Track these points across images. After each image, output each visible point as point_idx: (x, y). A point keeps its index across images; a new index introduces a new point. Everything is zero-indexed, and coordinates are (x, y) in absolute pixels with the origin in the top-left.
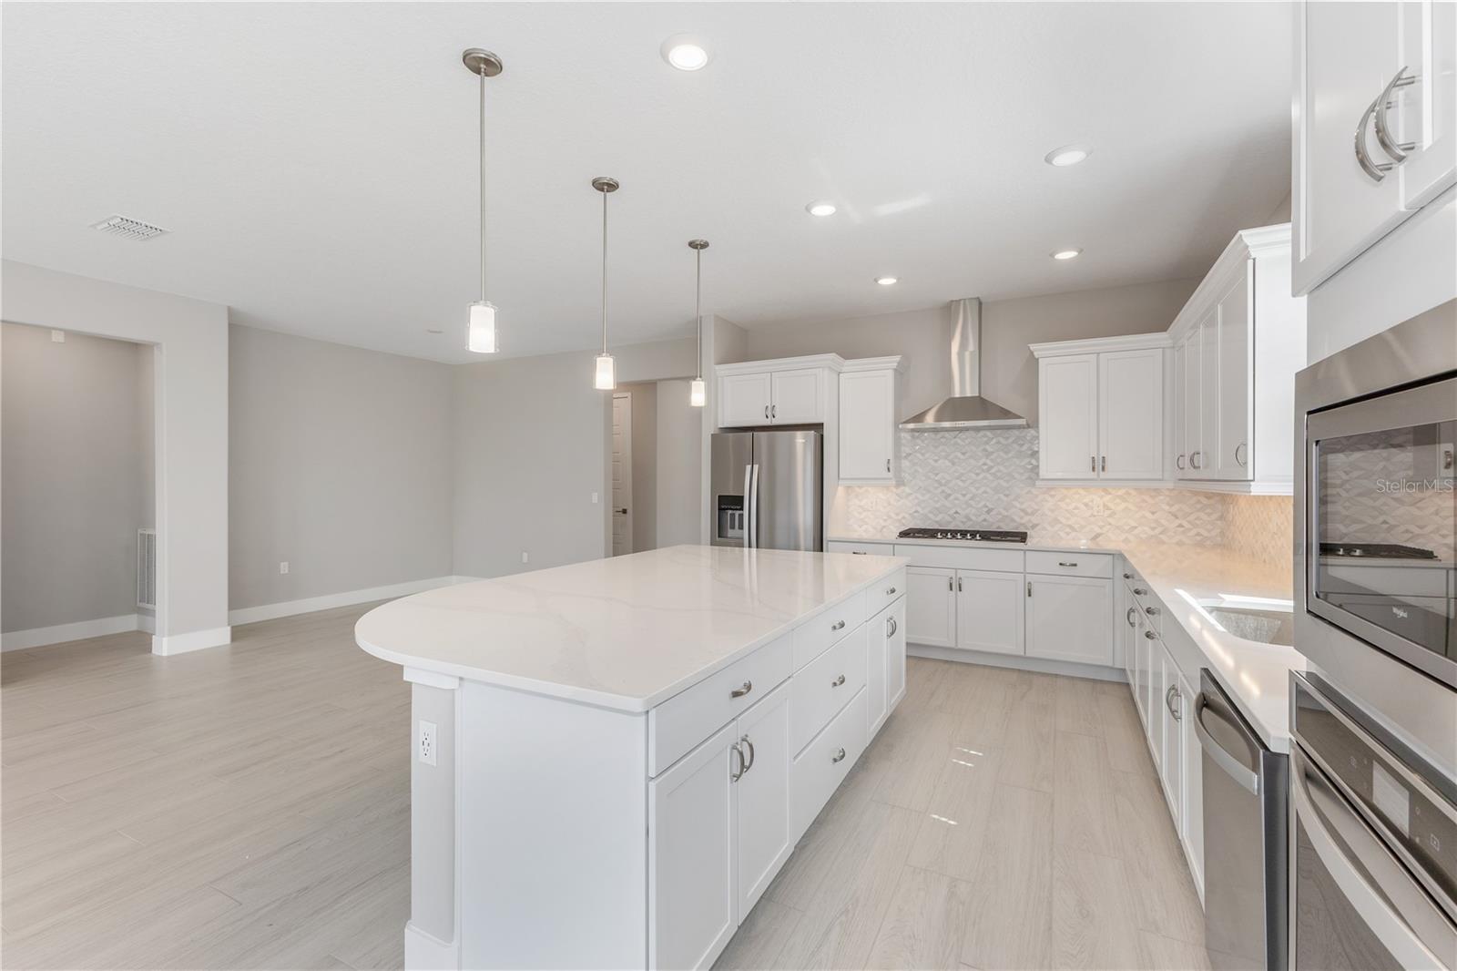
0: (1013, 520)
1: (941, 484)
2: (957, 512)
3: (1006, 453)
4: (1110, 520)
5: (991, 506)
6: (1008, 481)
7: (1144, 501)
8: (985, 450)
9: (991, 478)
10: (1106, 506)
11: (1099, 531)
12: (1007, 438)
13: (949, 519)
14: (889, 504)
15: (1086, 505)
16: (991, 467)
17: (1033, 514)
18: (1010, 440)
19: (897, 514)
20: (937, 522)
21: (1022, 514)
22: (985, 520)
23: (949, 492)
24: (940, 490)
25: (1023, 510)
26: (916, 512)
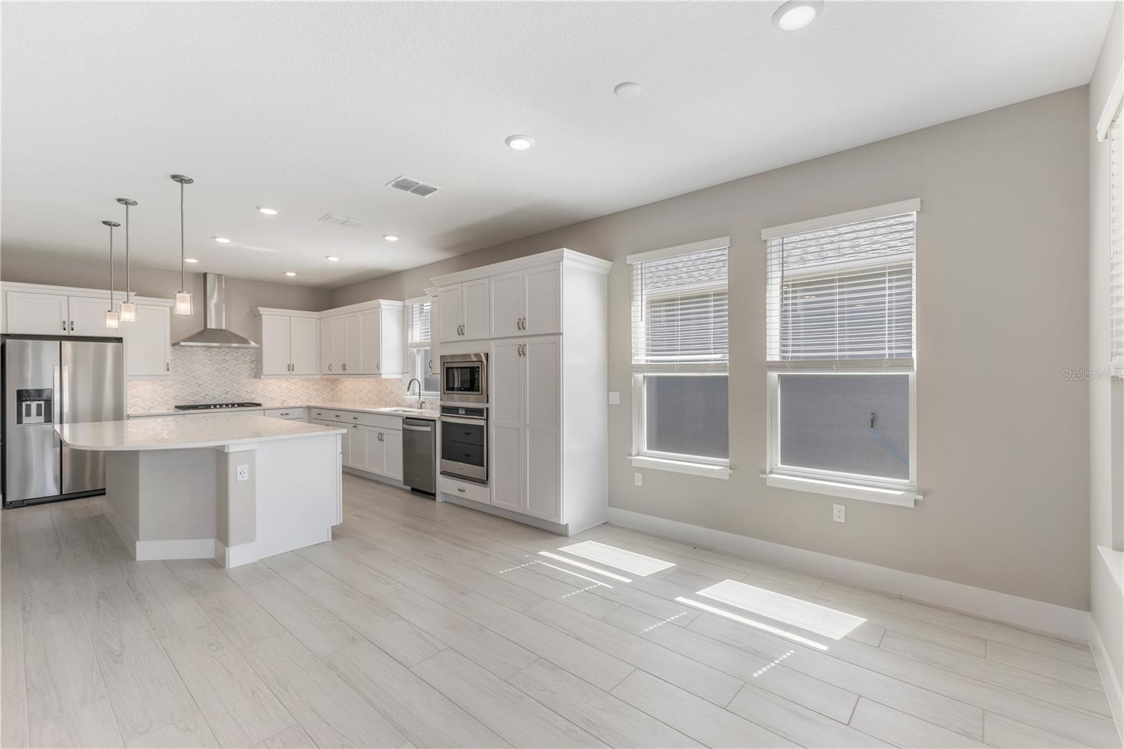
0: (242, 397)
1: (195, 379)
2: (206, 395)
3: (237, 361)
4: (289, 394)
5: (228, 390)
6: (237, 376)
7: (303, 384)
8: (224, 359)
9: (228, 374)
10: (287, 388)
11: (285, 399)
12: (237, 353)
13: (202, 399)
14: (156, 392)
15: (278, 387)
16: (228, 369)
17: (252, 392)
18: (240, 354)
19: (162, 398)
20: (192, 401)
21: (246, 393)
22: (225, 398)
23: (201, 382)
24: (194, 382)
25: (247, 391)
26: (177, 396)
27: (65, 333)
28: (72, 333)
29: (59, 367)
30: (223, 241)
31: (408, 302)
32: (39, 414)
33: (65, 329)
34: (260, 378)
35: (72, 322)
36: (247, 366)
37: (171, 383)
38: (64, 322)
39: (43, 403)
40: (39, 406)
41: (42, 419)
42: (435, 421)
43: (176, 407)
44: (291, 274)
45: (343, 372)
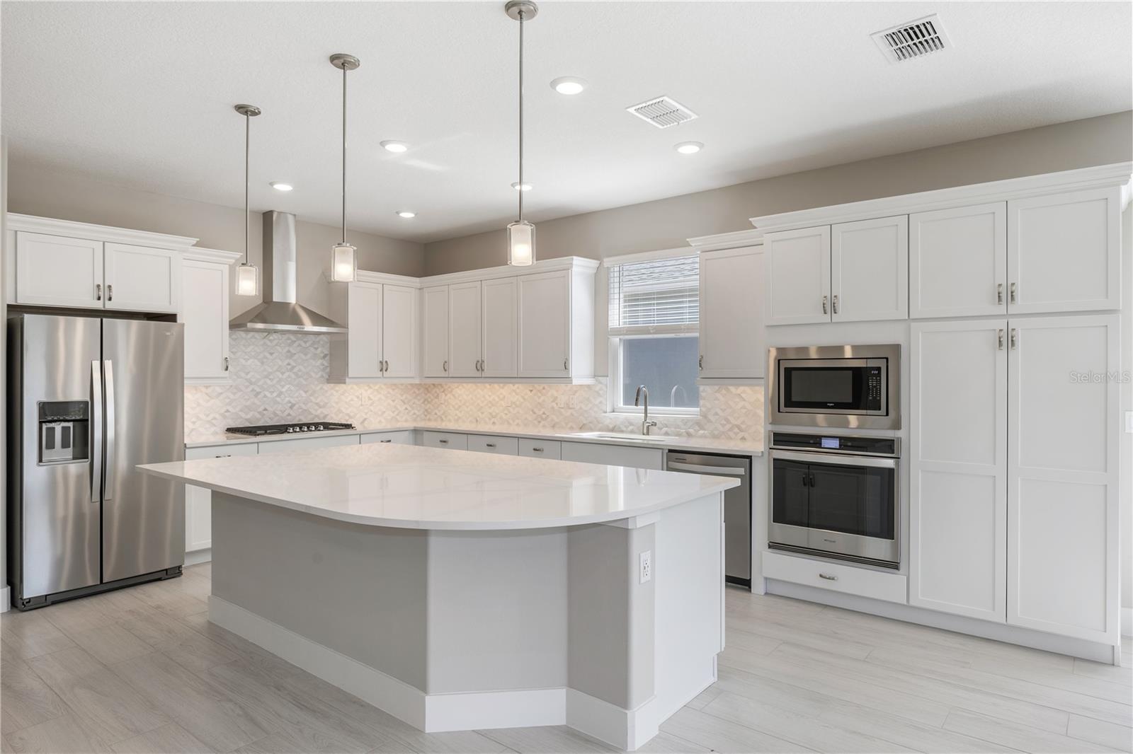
0: (311, 413)
1: (251, 383)
2: (265, 410)
3: (306, 355)
4: (372, 408)
5: (294, 402)
6: (306, 380)
7: (389, 393)
8: (289, 351)
9: (293, 376)
10: (370, 399)
11: (365, 417)
12: (305, 342)
13: (258, 416)
14: (199, 405)
15: (358, 397)
16: (294, 367)
17: (324, 407)
18: (308, 345)
19: (208, 416)
20: (246, 420)
21: (317, 407)
22: (289, 415)
23: (258, 390)
24: (250, 389)
25: (317, 404)
26: (228, 411)
27: (98, 305)
28: (110, 306)
29: (99, 362)
30: (396, 149)
31: (607, 262)
32: (65, 445)
33: (99, 299)
34: (345, 383)
35: (110, 287)
36: (320, 362)
37: (218, 390)
38: (98, 286)
39: (70, 424)
40: (65, 430)
41: (69, 452)
42: (750, 457)
43: (230, 430)
44: (407, 215)
45: (443, 374)
